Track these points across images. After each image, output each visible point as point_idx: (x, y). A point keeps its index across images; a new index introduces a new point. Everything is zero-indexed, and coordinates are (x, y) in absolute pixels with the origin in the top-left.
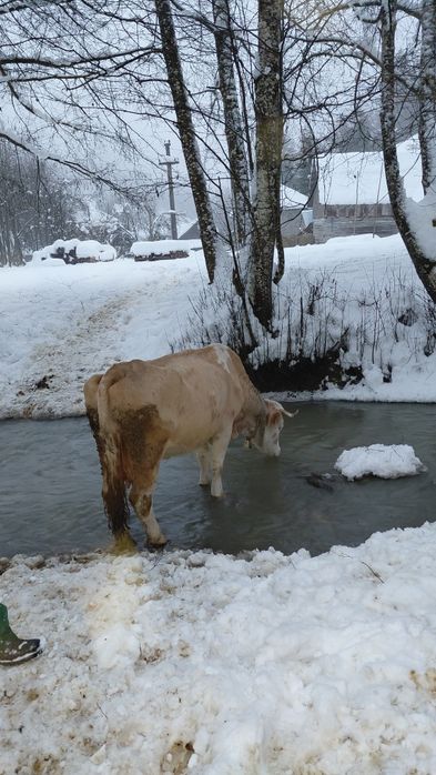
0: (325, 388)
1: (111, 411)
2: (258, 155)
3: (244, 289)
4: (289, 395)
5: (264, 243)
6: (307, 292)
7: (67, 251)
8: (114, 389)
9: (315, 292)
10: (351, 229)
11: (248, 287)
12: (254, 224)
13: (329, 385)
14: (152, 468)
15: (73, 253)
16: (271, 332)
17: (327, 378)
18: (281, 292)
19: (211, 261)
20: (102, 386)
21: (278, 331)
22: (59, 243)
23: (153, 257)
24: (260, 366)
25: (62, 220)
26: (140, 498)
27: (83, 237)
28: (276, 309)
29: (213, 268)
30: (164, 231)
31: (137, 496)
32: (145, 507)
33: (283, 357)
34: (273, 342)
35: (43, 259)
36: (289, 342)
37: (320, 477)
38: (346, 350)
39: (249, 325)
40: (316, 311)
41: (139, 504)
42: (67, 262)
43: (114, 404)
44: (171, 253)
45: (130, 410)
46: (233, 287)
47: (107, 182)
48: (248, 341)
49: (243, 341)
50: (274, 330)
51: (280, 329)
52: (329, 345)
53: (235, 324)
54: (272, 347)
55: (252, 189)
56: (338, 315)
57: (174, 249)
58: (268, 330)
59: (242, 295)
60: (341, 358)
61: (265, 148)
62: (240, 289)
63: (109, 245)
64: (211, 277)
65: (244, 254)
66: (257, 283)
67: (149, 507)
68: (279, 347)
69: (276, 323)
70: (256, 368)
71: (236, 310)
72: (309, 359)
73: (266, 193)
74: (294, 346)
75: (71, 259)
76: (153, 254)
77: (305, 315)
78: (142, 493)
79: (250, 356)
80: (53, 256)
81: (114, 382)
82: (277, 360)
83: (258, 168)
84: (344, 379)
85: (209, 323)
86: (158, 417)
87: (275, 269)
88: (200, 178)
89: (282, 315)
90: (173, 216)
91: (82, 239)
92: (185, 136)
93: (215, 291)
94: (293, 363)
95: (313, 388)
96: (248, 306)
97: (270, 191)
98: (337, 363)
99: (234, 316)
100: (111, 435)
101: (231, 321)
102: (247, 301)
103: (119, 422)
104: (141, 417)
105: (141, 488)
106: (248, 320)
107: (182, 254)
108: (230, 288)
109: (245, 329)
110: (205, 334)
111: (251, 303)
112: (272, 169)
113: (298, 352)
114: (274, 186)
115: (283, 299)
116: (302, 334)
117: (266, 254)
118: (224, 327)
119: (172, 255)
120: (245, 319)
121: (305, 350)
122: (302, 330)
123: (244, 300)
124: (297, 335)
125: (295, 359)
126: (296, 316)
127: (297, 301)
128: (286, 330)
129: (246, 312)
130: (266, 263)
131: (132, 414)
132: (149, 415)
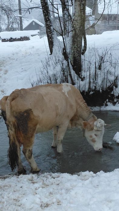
0: (107, 105)
1: (12, 112)
3: (68, 58)
5: (78, 36)
6: (98, 59)
8: (13, 103)
9: (102, 58)
10: (115, 27)
11: (70, 57)
12: (73, 27)
13: (108, 103)
14: (32, 137)
16: (81, 78)
17: (107, 100)
18: (86, 59)
19: (51, 44)
20: (8, 101)
21: (84, 78)
23: (11, 40)
26: (27, 151)
28: (83, 67)
29: (52, 47)
30: (15, 26)
32: (30, 155)
33: (87, 90)
34: (82, 83)
36: (90, 83)
37: (107, 144)
38: (116, 87)
39: (70, 75)
40: (102, 68)
41: (27, 153)
43: (13, 109)
45: (20, 112)
46: (63, 56)
48: (70, 82)
50: (82, 77)
51: (85, 76)
52: (109, 84)
53: (64, 74)
54: (81, 85)
56: (113, 70)
57: (23, 36)
58: (79, 77)
59: (67, 60)
60: (114, 91)
62: (66, 57)
64: (51, 51)
65: (68, 41)
66: (75, 54)
67: (31, 155)
68: (85, 85)
69: (84, 74)
71: (64, 67)
72: (99, 91)
73: (79, 13)
74: (92, 85)
76: (11, 38)
77: (97, 70)
81: (13, 99)
82: (84, 91)
83: (76, 1)
84: (115, 101)
86: (33, 114)
87: (83, 48)
89: (86, 70)
90: (21, 18)
93: (54, 58)
94: (91, 93)
95: (101, 105)
96: (70, 65)
98: (112, 93)
99: (63, 70)
100: (11, 123)
101: (62, 73)
102: (70, 63)
103: (16, 117)
104: (25, 114)
106: (70, 72)
107: (26, 39)
108: (61, 57)
110: (49, 78)
111: (71, 64)
112: (82, 1)
113: (94, 88)
114: (83, 9)
115: (86, 62)
116: (96, 79)
117: (79, 41)
118: (59, 75)
119: (21, 39)
120: (68, 72)
121: (97, 87)
122: (96, 77)
123: (68, 63)
124: (93, 79)
125: (92, 91)
126: (93, 70)
127: (93, 64)
128: (88, 77)
129: (69, 68)
130: (79, 45)
131: (21, 113)
132: (29, 113)
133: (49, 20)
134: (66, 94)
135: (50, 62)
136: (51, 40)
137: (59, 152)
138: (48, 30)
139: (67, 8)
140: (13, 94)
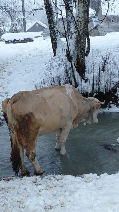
0: (110, 107)
1: (13, 115)
5: (81, 37)
9: (105, 60)
11: (74, 58)
13: (112, 105)
14: (34, 140)
17: (111, 102)
18: (90, 61)
19: (55, 45)
20: (9, 104)
21: (88, 79)
23: (15, 42)
26: (31, 153)
28: (87, 69)
30: (19, 27)
31: (29, 153)
32: (33, 157)
33: (90, 91)
34: (85, 84)
36: (93, 84)
37: (110, 145)
39: (74, 76)
40: (106, 70)
41: (30, 156)
43: (14, 112)
44: (25, 39)
45: (21, 115)
46: (67, 58)
50: (86, 79)
52: (112, 86)
53: (67, 75)
54: (85, 87)
56: (116, 72)
57: (26, 38)
58: (83, 79)
59: (71, 62)
60: (118, 92)
62: (70, 59)
64: (55, 53)
65: (72, 42)
66: (78, 56)
67: (35, 157)
68: (88, 87)
69: (87, 75)
71: (68, 69)
72: (103, 92)
73: (83, 14)
74: (95, 87)
76: (15, 40)
77: (101, 72)
78: (31, 151)
82: (87, 93)
83: (79, 2)
85: (54, 75)
86: (34, 117)
87: (86, 49)
88: (50, 5)
89: (90, 72)
90: (24, 19)
93: (57, 59)
95: (104, 107)
96: (74, 67)
98: (116, 95)
99: (67, 71)
101: (66, 74)
102: (73, 65)
103: (17, 120)
104: (26, 118)
105: (30, 149)
106: (74, 74)
107: (30, 40)
108: (65, 58)
109: (72, 78)
110: (52, 80)
111: (75, 65)
112: (86, 3)
113: (97, 89)
114: (87, 11)
115: (90, 64)
116: (99, 80)
117: (83, 42)
118: (62, 77)
119: (25, 41)
120: (72, 73)
121: (100, 88)
122: (99, 79)
123: (72, 64)
124: (97, 81)
125: (96, 93)
126: (97, 72)
127: (97, 65)
128: (92, 78)
129: (73, 70)
130: (82, 47)
131: (22, 117)
132: (30, 117)
133: (53, 21)
134: (70, 96)
135: (54, 63)
136: (54, 41)
137: (63, 154)
139: (71, 9)
140: (14, 97)
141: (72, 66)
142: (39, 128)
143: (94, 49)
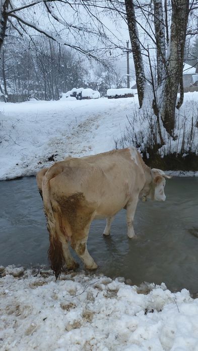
1: (52, 194)
2: (172, 32)
3: (158, 111)
4: (181, 173)
5: (172, 85)
6: (196, 114)
7: (78, 94)
8: (53, 181)
11: (161, 110)
12: (167, 73)
15: (80, 94)
16: (173, 137)
18: (181, 114)
19: (141, 96)
21: (177, 136)
22: (74, 90)
23: (117, 97)
24: (165, 156)
25: (77, 79)
26: (77, 245)
27: (85, 87)
28: (177, 124)
29: (142, 99)
31: (75, 245)
32: (82, 250)
33: (179, 151)
34: (173, 143)
35: (67, 97)
36: (183, 143)
39: (160, 133)
41: (77, 248)
42: (77, 99)
43: (53, 190)
46: (153, 110)
47: (94, 57)
48: (159, 141)
49: (156, 141)
50: (175, 135)
51: (178, 135)
53: (152, 131)
54: (173, 145)
55: (167, 52)
57: (127, 93)
58: (171, 135)
59: (157, 115)
61: (177, 27)
62: (156, 111)
63: (97, 91)
64: (141, 104)
65: (159, 92)
66: (167, 108)
68: (177, 146)
69: (176, 132)
70: (162, 157)
71: (153, 123)
72: (195, 153)
73: (176, 54)
74: (186, 146)
75: (79, 97)
76: (117, 95)
77: (194, 128)
79: (159, 150)
80: (71, 96)
81: (54, 176)
82: (175, 153)
83: (172, 40)
85: (137, 130)
86: (84, 199)
87: (178, 101)
88: (138, 47)
89: (180, 127)
91: (85, 88)
92: (131, 24)
93: (142, 112)
94: (185, 155)
96: (161, 121)
97: (178, 54)
99: (151, 127)
101: (150, 130)
102: (160, 118)
104: (72, 200)
105: (77, 240)
106: (160, 129)
107: (131, 95)
108: (151, 111)
109: (158, 134)
110: (134, 136)
111: (162, 119)
112: (180, 40)
113: (188, 149)
114: (181, 51)
115: (181, 118)
116: (191, 138)
117: (173, 91)
118: (146, 133)
119: (126, 96)
120: (158, 129)
121: (192, 148)
122: (191, 136)
123: (158, 118)
124: (188, 139)
125: (186, 153)
126: (189, 128)
127: (190, 119)
128: (182, 136)
129: (159, 124)
130: (173, 96)
131: (65, 198)
132: (78, 199)
133: (140, 67)
134: (136, 162)
135: (138, 117)
136: (141, 91)
137: (131, 237)
138: (138, 79)
139: (163, 52)
140: (55, 168)
141: (158, 120)
142: (91, 213)
143: (189, 101)
